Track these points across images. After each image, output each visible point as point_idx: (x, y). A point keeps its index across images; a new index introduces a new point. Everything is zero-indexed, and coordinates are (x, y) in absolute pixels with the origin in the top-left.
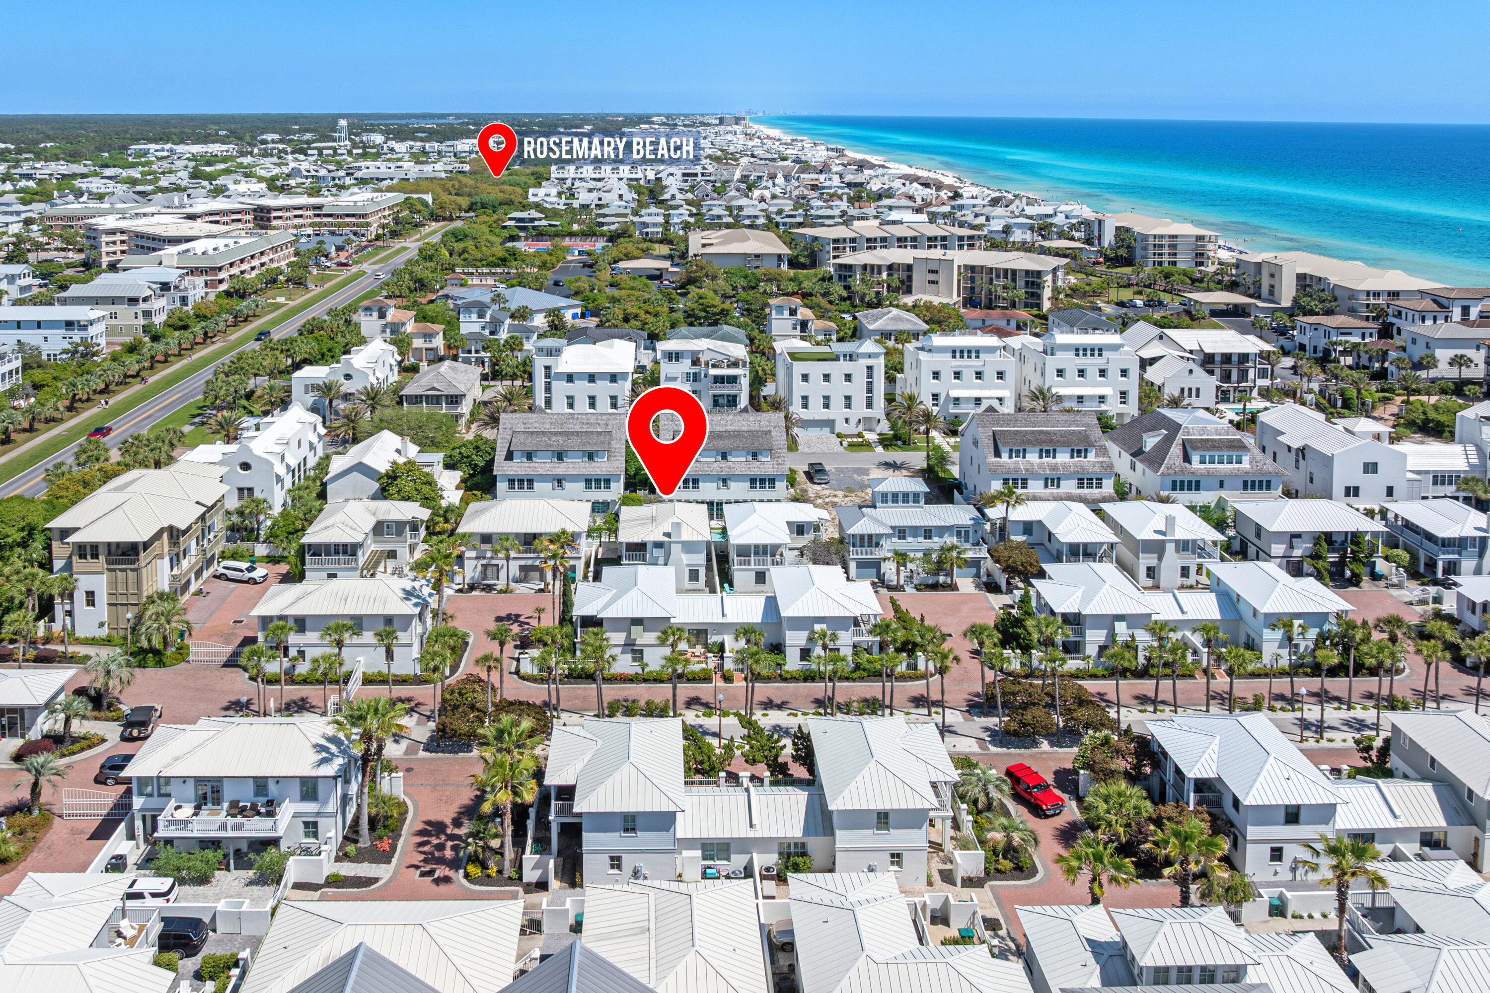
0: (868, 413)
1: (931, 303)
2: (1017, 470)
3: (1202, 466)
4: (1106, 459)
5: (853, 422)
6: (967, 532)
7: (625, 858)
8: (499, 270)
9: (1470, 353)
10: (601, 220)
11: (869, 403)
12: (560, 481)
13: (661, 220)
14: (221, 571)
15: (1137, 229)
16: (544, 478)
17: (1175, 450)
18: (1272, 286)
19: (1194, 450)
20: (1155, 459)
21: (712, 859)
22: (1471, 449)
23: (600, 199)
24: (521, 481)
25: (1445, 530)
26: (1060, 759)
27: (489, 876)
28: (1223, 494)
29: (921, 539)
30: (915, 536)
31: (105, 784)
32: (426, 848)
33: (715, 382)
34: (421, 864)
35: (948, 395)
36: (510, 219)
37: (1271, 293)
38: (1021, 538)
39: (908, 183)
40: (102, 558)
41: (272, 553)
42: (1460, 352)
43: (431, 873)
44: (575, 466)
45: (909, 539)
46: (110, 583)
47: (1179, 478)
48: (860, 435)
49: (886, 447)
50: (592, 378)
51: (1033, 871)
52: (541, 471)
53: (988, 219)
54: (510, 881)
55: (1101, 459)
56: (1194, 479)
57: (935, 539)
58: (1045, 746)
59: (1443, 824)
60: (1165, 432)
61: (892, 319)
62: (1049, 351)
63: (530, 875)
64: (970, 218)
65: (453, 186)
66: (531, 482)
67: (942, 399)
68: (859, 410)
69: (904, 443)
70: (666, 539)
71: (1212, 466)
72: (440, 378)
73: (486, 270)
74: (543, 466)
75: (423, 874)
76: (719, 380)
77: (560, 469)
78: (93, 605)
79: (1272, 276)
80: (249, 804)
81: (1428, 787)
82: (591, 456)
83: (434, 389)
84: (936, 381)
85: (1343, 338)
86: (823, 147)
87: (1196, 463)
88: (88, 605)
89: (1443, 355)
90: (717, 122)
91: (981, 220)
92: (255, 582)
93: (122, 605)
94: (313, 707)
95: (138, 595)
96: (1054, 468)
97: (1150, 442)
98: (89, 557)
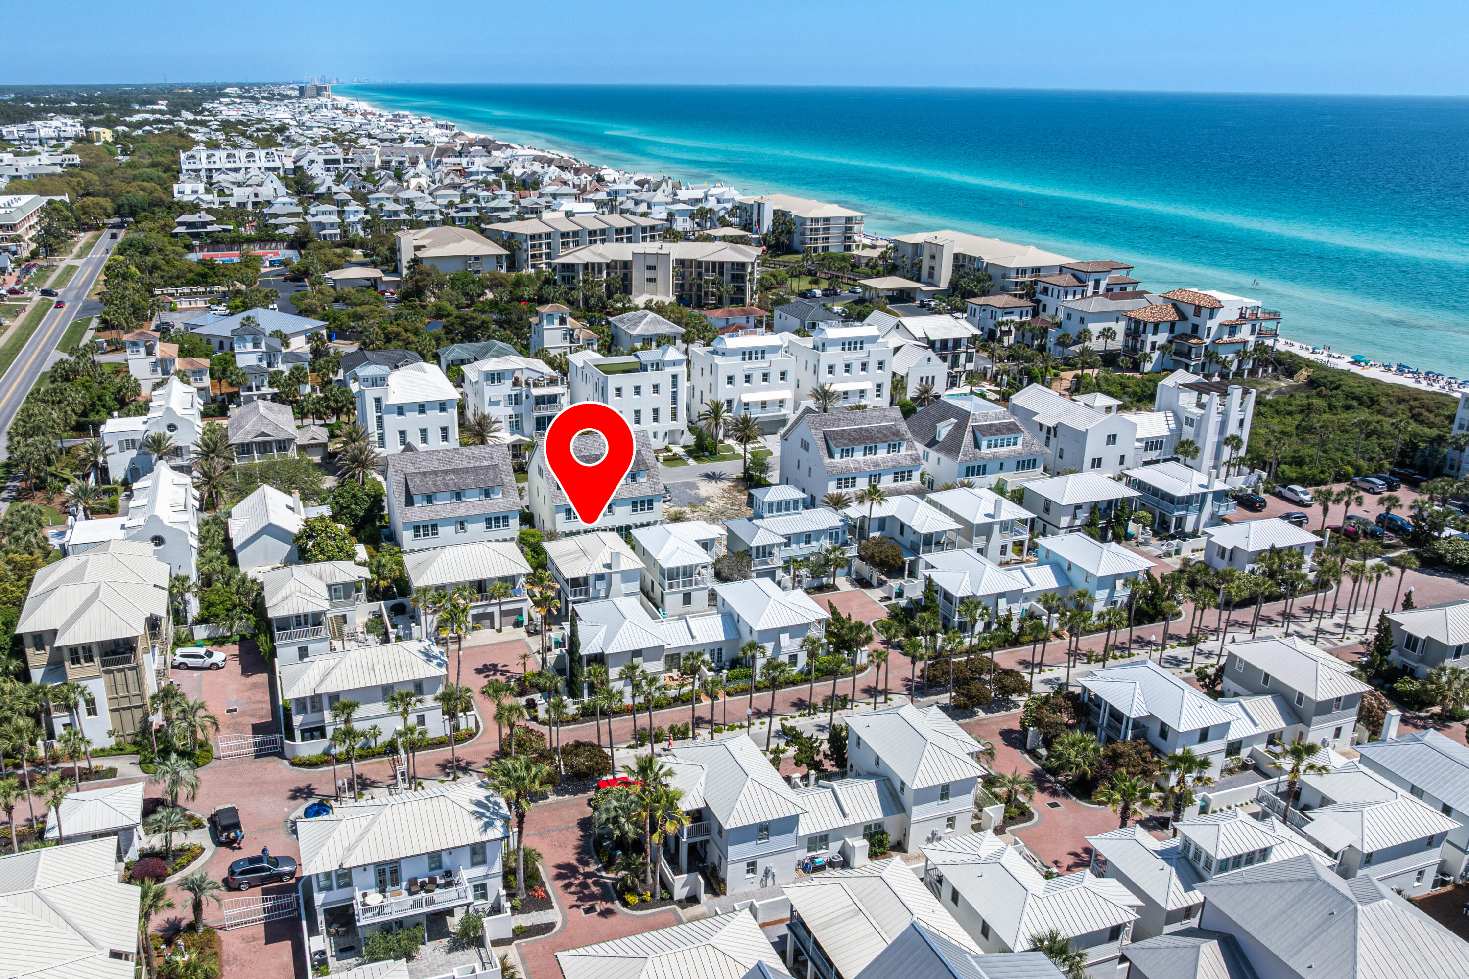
0: (673, 425)
1: (663, 303)
2: (848, 470)
3: (988, 451)
4: (913, 452)
5: (661, 435)
6: (837, 533)
7: (759, 861)
8: (201, 289)
9: (1112, 325)
10: (273, 221)
11: (674, 417)
12: (462, 523)
13: (335, 219)
14: (179, 660)
15: (794, 213)
16: (447, 522)
17: (968, 438)
18: (932, 268)
19: (984, 435)
20: (951, 447)
21: (815, 850)
22: (1170, 414)
23: (256, 195)
24: (425, 527)
25: (1180, 490)
26: (997, 723)
27: (644, 901)
28: (1002, 475)
29: (802, 545)
30: (798, 543)
31: (239, 889)
32: (573, 889)
33: (537, 403)
34: (578, 903)
35: (740, 400)
36: (180, 224)
37: (931, 275)
38: (877, 534)
39: (546, 165)
40: (97, 660)
41: (212, 635)
42: (1107, 325)
43: (591, 909)
44: (473, 505)
45: (794, 546)
46: (108, 687)
47: (971, 465)
48: (667, 449)
49: (697, 459)
50: (422, 408)
51: (1031, 816)
52: (444, 515)
53: (649, 207)
54: (663, 901)
55: (910, 452)
56: (982, 464)
57: (814, 543)
58: (981, 714)
59: (1284, 725)
60: (954, 420)
61: (651, 322)
62: (820, 347)
63: (680, 893)
64: (630, 205)
65: (79, 183)
66: (435, 527)
67: (735, 405)
68: (666, 423)
69: (711, 453)
70: (608, 570)
71: (996, 450)
72: (265, 421)
73: (187, 290)
74: (444, 508)
75: (587, 911)
76: (541, 400)
77: (462, 510)
78: (95, 713)
79: (933, 257)
80: (427, 879)
81: (1269, 697)
82: (487, 493)
83: (263, 434)
84: (730, 386)
85: (1009, 318)
86: (432, 124)
87: (985, 450)
88: (89, 714)
89: (1095, 328)
90: (297, 93)
91: (643, 208)
92: (218, 667)
93: (125, 709)
94: (373, 782)
95: (142, 696)
96: (876, 464)
97: (944, 429)
98: (82, 661)
